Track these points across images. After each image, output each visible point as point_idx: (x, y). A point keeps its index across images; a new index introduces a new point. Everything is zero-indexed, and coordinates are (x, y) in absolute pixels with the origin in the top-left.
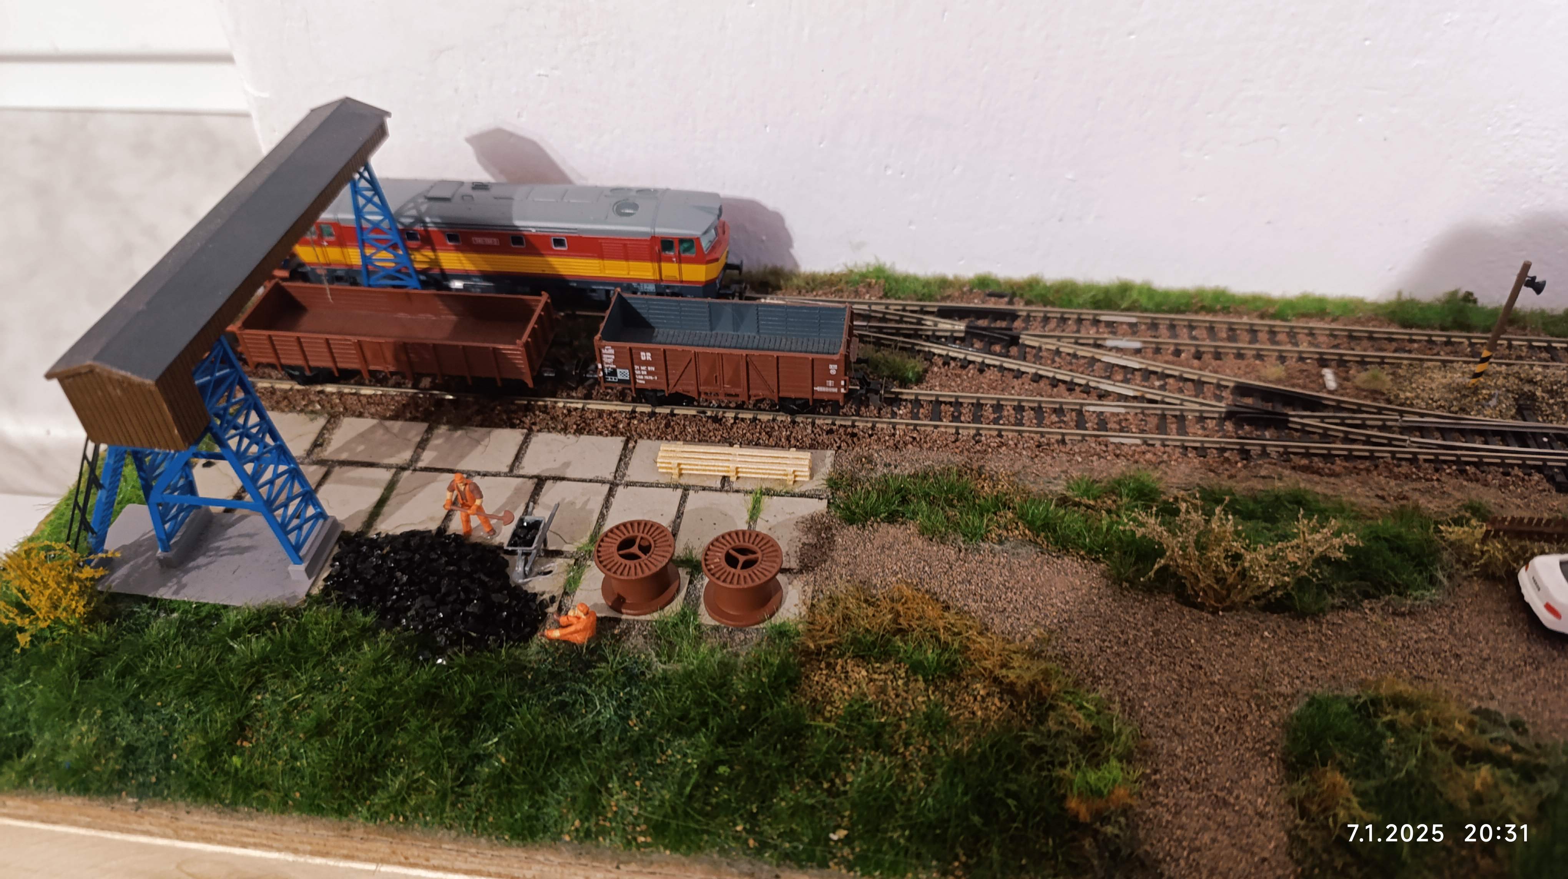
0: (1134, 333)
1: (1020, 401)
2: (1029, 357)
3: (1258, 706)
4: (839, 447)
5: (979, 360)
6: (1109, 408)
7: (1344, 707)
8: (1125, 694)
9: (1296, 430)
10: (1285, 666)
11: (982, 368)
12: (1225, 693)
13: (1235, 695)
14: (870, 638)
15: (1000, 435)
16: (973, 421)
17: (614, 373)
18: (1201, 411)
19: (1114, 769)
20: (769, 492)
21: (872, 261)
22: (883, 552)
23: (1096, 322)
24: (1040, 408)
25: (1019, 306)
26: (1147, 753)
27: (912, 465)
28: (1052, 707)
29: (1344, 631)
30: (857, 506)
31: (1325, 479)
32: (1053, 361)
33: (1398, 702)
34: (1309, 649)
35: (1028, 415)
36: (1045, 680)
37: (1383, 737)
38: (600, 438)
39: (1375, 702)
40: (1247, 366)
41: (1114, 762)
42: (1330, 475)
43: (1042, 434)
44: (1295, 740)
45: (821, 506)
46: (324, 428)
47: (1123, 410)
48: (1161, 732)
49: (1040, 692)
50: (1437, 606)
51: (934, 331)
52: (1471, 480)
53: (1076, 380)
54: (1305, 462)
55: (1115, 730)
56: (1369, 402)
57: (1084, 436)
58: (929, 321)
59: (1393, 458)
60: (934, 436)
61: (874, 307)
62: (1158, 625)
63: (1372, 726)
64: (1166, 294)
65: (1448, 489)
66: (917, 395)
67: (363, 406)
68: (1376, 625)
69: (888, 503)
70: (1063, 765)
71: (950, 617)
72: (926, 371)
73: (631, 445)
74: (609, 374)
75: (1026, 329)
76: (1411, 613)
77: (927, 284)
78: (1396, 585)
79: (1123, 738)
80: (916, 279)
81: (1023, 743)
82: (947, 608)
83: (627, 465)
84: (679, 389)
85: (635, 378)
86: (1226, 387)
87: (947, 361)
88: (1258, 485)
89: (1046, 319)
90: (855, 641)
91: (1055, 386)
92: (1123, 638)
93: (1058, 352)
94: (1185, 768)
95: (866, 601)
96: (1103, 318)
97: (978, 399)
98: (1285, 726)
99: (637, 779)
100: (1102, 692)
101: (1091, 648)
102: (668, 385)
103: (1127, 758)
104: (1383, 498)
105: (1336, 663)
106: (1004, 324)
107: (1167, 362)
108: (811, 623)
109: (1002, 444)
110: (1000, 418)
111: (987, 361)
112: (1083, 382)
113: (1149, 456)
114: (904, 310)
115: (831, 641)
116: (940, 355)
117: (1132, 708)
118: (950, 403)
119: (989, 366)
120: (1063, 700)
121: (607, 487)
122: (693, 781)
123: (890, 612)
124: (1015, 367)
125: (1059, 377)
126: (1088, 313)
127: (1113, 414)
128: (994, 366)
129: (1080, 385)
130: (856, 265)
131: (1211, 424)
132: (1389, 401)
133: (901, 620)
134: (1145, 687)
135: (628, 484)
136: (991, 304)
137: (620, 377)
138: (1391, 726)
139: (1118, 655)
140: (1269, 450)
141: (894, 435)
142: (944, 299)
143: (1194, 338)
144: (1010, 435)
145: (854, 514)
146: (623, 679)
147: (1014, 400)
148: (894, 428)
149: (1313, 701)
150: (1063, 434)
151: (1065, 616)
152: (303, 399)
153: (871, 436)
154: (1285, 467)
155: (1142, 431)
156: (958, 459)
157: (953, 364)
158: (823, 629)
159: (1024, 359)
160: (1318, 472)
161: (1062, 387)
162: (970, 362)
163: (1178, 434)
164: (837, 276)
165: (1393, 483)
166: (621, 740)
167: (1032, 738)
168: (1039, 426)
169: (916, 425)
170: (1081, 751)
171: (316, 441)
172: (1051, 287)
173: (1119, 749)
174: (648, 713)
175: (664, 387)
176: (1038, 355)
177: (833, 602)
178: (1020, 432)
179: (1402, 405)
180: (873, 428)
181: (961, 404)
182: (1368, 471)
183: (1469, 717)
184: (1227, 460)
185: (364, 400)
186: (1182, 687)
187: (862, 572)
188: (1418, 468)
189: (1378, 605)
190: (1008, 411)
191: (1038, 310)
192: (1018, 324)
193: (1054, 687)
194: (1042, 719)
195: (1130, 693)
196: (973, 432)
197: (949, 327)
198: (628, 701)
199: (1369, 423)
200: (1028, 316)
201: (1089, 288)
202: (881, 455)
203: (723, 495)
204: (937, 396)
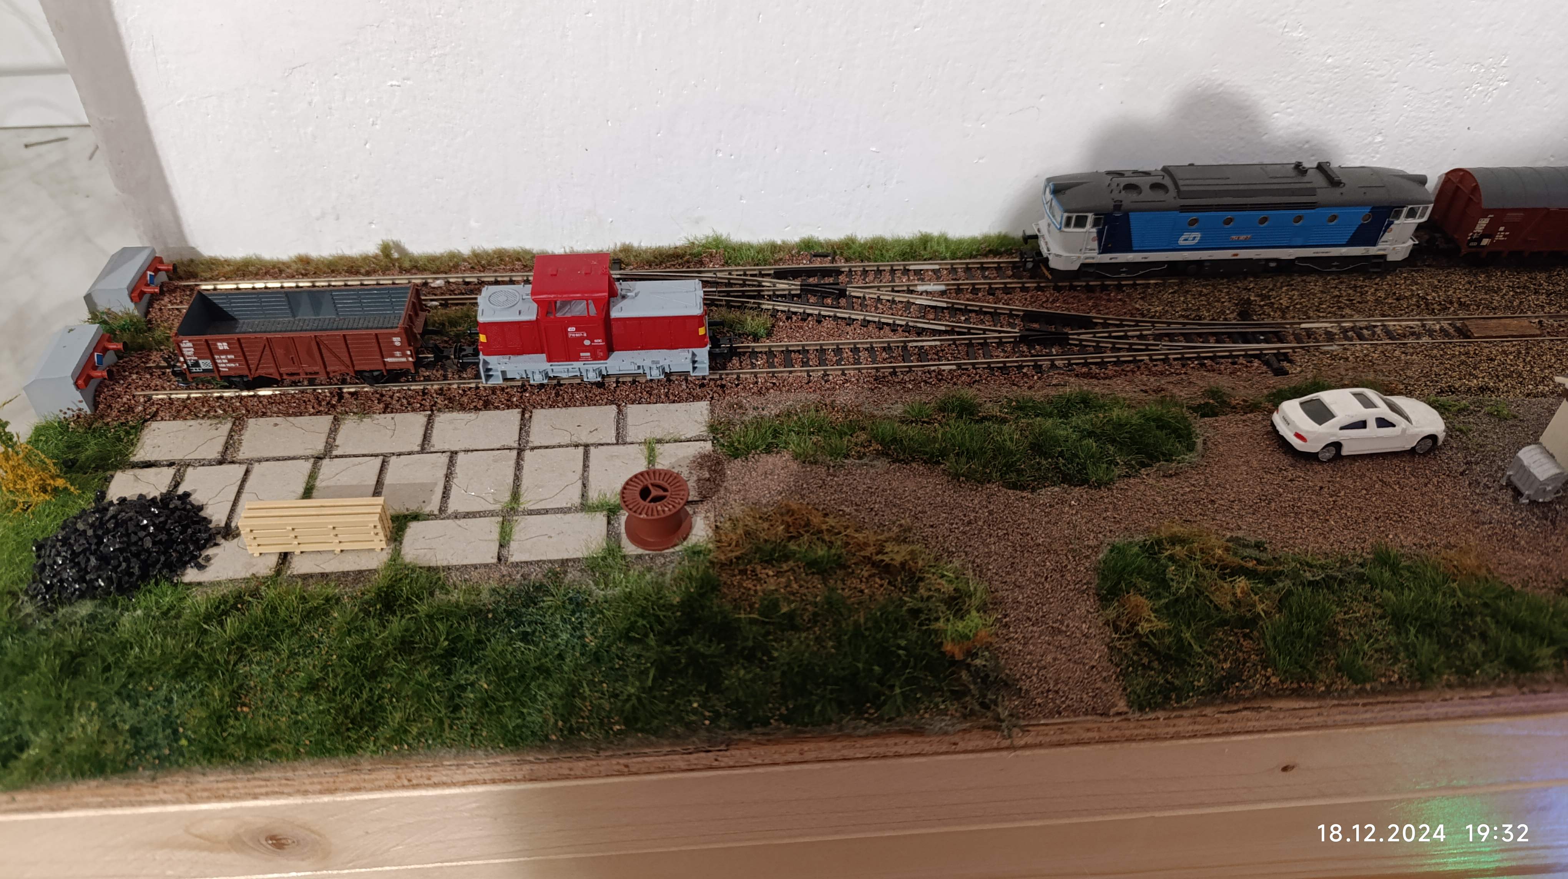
0: (938, 278)
1: (855, 344)
2: (856, 306)
3: (1074, 557)
4: (712, 398)
5: (816, 312)
6: (928, 343)
7: (1136, 549)
8: (974, 562)
9: (1076, 345)
10: (1090, 525)
11: (820, 319)
12: (1048, 551)
13: (1055, 551)
14: (769, 547)
15: (844, 374)
16: (820, 365)
17: (196, 364)
18: (1000, 338)
19: (974, 618)
20: (659, 441)
21: (710, 233)
22: (766, 477)
23: (906, 271)
24: (872, 348)
25: (841, 263)
26: (997, 603)
27: (776, 406)
28: (921, 579)
29: (1130, 493)
30: (739, 443)
31: (1102, 381)
32: (877, 308)
33: (1175, 540)
34: (1106, 510)
35: (863, 355)
36: (913, 559)
37: (1167, 567)
38: (498, 412)
39: (1159, 542)
40: (1032, 297)
41: (974, 613)
42: (1105, 379)
43: (877, 369)
44: (1104, 578)
45: (708, 446)
46: (232, 430)
47: (938, 343)
48: (1005, 587)
49: (910, 569)
50: (1194, 467)
51: (774, 291)
52: (1208, 371)
53: (898, 322)
54: (1085, 370)
55: (972, 589)
56: (1128, 318)
57: (910, 367)
58: (767, 282)
59: (1151, 360)
60: (791, 380)
61: (719, 275)
62: (991, 507)
63: (1157, 561)
64: (960, 242)
65: (1194, 379)
66: (770, 347)
67: (264, 407)
68: (1152, 487)
69: (764, 438)
70: (937, 619)
71: (831, 521)
72: (773, 326)
73: (527, 416)
74: (194, 365)
75: (850, 282)
76: (1176, 474)
77: (760, 250)
78: (1164, 455)
79: (979, 594)
80: (750, 247)
81: (905, 608)
82: (826, 515)
83: (528, 434)
84: (261, 372)
85: (217, 367)
86: (1017, 316)
87: (789, 315)
88: (1052, 392)
89: (865, 272)
90: (758, 549)
91: (881, 329)
92: (966, 519)
93: (879, 300)
94: (1026, 610)
95: (760, 518)
96: (912, 267)
97: (821, 345)
98: (1095, 569)
99: (602, 682)
100: (957, 563)
101: (943, 530)
102: (250, 370)
103: (983, 608)
104: (1146, 392)
105: (1127, 518)
106: (831, 280)
107: (968, 300)
108: (718, 541)
109: (847, 381)
110: (841, 359)
111: (823, 313)
112: (904, 323)
113: (964, 378)
114: (745, 275)
115: (738, 554)
116: (782, 311)
117: (981, 571)
118: (799, 351)
119: (825, 317)
120: (928, 572)
121: (515, 453)
122: (651, 675)
123: (782, 524)
124: (847, 316)
125: (883, 320)
126: (899, 265)
127: (930, 346)
128: (829, 317)
129: (901, 326)
130: (696, 238)
131: (1009, 348)
132: (1143, 315)
133: (791, 529)
134: (989, 555)
135: (533, 449)
136: (817, 264)
137: (203, 367)
138: (1171, 558)
139: (964, 533)
140: (1057, 363)
141: (757, 383)
142: (776, 262)
143: (985, 278)
144: (852, 373)
145: (737, 449)
146: (571, 607)
147: (850, 344)
148: (756, 377)
149: (1114, 548)
150: (894, 368)
151: (919, 508)
152: (203, 406)
153: (737, 385)
154: (1070, 376)
155: (956, 358)
156: (813, 396)
157: (794, 318)
158: (730, 545)
159: (853, 309)
160: (1095, 377)
161: (887, 328)
162: (809, 315)
163: (984, 357)
164: (681, 248)
165: (1152, 380)
166: (582, 654)
167: (910, 603)
168: (873, 362)
169: (774, 373)
170: (948, 609)
171: (227, 443)
172: (866, 244)
173: (977, 603)
174: (600, 630)
175: (246, 372)
176: (863, 303)
177: (734, 521)
178: (859, 370)
179: (1152, 317)
180: (738, 378)
181: (808, 351)
182: (1133, 372)
183: (1225, 544)
184: (1025, 374)
185: (265, 402)
186: (1016, 551)
187: (752, 496)
188: (1170, 365)
189: (1149, 470)
190: (847, 354)
191: (858, 266)
192: (842, 278)
193: (920, 563)
194: (915, 590)
195: (978, 561)
196: (821, 373)
197: (786, 286)
198: (581, 623)
199: (1129, 334)
200: (850, 271)
201: (898, 242)
202: (749, 401)
203: (621, 448)
204: (787, 346)
